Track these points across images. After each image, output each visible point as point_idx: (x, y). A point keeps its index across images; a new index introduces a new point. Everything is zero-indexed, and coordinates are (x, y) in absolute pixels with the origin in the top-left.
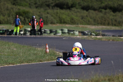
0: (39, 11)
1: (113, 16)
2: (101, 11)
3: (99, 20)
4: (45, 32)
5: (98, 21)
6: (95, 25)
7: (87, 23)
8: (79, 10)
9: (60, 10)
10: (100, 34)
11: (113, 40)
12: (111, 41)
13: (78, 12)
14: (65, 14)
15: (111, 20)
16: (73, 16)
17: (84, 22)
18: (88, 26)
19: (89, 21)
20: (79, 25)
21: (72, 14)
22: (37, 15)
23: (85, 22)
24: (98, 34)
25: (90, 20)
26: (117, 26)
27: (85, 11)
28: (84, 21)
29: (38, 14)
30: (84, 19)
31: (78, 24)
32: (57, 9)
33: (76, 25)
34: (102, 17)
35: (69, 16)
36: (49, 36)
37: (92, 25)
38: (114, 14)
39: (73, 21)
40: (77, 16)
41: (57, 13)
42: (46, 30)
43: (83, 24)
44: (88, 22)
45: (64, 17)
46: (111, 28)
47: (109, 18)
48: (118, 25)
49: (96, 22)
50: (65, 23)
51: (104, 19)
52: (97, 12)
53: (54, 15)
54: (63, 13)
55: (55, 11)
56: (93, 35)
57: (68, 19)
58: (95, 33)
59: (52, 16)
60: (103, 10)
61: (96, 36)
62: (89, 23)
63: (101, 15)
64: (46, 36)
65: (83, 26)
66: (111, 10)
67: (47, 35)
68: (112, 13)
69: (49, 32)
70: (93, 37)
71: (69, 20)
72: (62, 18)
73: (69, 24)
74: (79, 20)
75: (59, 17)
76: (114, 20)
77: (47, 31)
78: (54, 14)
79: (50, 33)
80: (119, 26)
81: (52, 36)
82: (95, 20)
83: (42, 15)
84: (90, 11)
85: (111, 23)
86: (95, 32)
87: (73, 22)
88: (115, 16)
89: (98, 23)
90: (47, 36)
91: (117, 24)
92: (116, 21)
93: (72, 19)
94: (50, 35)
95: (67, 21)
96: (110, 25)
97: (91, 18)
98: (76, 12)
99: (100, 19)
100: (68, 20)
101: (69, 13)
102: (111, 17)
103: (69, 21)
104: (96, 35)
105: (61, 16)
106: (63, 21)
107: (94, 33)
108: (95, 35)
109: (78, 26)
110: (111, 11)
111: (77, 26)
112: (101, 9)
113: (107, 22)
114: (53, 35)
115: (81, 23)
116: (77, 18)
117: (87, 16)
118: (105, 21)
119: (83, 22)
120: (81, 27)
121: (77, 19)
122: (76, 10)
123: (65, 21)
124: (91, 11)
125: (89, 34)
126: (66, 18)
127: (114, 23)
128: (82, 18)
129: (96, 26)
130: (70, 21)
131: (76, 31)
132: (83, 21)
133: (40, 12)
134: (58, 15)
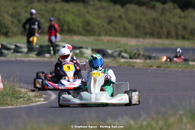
0: (14, 4)
1: (180, 17)
2: (153, 7)
3: (148, 26)
4: (17, 50)
5: (144, 28)
6: (137, 37)
7: (120, 32)
8: (105, 4)
9: (64, 3)
10: (139, 55)
11: (159, 67)
12: (155, 67)
13: (103, 8)
14: (72, 13)
15: (175, 26)
16: (89, 18)
17: (113, 30)
18: (123, 40)
19: (125, 28)
20: (103, 38)
21: (88, 12)
22: (8, 14)
23: (116, 30)
24: (135, 54)
25: (128, 26)
26: (188, 39)
27: (118, 7)
28: (113, 27)
29: (11, 10)
30: (113, 24)
31: (99, 35)
32: (56, 2)
33: (96, 38)
34: (154, 20)
35: (79, 16)
36: (25, 59)
37: (132, 36)
38: (182, 14)
39: (88, 28)
40: (98, 17)
41: (54, 10)
42: (19, 45)
43: (110, 35)
44: (122, 30)
45: (69, 18)
46: (172, 44)
47: (169, 22)
48: (190, 37)
49: (140, 31)
50: (70, 31)
51: (158, 24)
52: (144, 9)
53: (47, 15)
54: (67, 10)
55: (50, 5)
56: (123, 57)
57: (79, 23)
58: (128, 54)
59: (43, 16)
60: (159, 5)
61: (129, 60)
62: (125, 33)
63: (152, 14)
64: (18, 59)
65: (111, 38)
66: (176, 6)
67: (21, 57)
68: (178, 11)
69: (25, 50)
70: (123, 60)
71: (80, 25)
72: (64, 21)
73: (80, 34)
74: (103, 26)
75: (58, 20)
76: (180, 27)
77: (20, 48)
78: (47, 12)
79: (27, 53)
80: (192, 39)
81: (31, 59)
82: (137, 27)
83: (19, 15)
84: (128, 5)
85: (174, 34)
86: (128, 50)
87: (88, 30)
88: (184, 17)
89: (145, 34)
90: (22, 59)
91: (187, 36)
92: (185, 28)
93: (88, 23)
94: (29, 57)
95: (76, 29)
96: (172, 37)
97: (130, 23)
98: (97, 9)
99: (149, 23)
100: (78, 27)
101: (79, 10)
102: (175, 20)
103: (81, 29)
104: (131, 58)
105: (61, 17)
106: (65, 28)
107: (126, 52)
108: (128, 56)
109: (99, 38)
110: (175, 8)
111: (98, 40)
112: (153, 3)
113: (165, 30)
114: (34, 56)
115: (108, 33)
116: (98, 22)
117: (120, 17)
118: (161, 27)
119: (111, 31)
120: (106, 41)
121: (98, 24)
122: (98, 4)
123: (71, 28)
124: (132, 7)
125: (116, 54)
126: (74, 20)
127: (181, 32)
128: (110, 22)
129: (141, 40)
130: (83, 29)
131: (87, 48)
132: (111, 28)
133: (15, 8)
134: (56, 14)
